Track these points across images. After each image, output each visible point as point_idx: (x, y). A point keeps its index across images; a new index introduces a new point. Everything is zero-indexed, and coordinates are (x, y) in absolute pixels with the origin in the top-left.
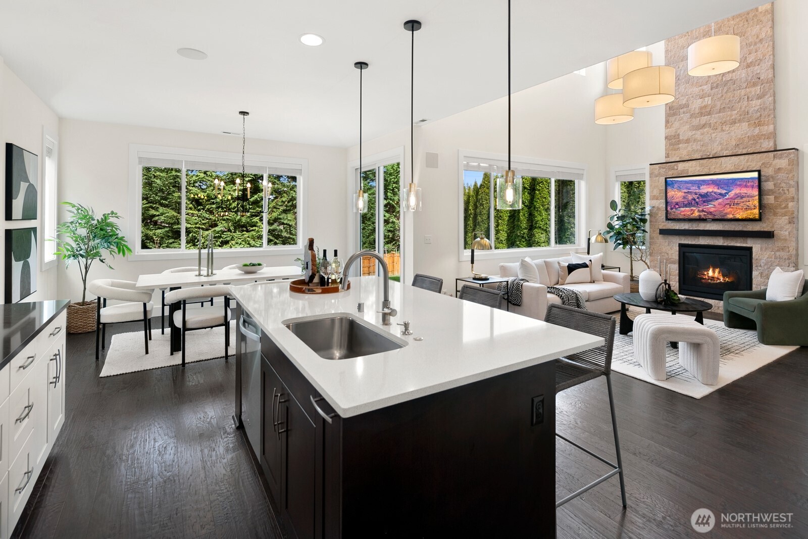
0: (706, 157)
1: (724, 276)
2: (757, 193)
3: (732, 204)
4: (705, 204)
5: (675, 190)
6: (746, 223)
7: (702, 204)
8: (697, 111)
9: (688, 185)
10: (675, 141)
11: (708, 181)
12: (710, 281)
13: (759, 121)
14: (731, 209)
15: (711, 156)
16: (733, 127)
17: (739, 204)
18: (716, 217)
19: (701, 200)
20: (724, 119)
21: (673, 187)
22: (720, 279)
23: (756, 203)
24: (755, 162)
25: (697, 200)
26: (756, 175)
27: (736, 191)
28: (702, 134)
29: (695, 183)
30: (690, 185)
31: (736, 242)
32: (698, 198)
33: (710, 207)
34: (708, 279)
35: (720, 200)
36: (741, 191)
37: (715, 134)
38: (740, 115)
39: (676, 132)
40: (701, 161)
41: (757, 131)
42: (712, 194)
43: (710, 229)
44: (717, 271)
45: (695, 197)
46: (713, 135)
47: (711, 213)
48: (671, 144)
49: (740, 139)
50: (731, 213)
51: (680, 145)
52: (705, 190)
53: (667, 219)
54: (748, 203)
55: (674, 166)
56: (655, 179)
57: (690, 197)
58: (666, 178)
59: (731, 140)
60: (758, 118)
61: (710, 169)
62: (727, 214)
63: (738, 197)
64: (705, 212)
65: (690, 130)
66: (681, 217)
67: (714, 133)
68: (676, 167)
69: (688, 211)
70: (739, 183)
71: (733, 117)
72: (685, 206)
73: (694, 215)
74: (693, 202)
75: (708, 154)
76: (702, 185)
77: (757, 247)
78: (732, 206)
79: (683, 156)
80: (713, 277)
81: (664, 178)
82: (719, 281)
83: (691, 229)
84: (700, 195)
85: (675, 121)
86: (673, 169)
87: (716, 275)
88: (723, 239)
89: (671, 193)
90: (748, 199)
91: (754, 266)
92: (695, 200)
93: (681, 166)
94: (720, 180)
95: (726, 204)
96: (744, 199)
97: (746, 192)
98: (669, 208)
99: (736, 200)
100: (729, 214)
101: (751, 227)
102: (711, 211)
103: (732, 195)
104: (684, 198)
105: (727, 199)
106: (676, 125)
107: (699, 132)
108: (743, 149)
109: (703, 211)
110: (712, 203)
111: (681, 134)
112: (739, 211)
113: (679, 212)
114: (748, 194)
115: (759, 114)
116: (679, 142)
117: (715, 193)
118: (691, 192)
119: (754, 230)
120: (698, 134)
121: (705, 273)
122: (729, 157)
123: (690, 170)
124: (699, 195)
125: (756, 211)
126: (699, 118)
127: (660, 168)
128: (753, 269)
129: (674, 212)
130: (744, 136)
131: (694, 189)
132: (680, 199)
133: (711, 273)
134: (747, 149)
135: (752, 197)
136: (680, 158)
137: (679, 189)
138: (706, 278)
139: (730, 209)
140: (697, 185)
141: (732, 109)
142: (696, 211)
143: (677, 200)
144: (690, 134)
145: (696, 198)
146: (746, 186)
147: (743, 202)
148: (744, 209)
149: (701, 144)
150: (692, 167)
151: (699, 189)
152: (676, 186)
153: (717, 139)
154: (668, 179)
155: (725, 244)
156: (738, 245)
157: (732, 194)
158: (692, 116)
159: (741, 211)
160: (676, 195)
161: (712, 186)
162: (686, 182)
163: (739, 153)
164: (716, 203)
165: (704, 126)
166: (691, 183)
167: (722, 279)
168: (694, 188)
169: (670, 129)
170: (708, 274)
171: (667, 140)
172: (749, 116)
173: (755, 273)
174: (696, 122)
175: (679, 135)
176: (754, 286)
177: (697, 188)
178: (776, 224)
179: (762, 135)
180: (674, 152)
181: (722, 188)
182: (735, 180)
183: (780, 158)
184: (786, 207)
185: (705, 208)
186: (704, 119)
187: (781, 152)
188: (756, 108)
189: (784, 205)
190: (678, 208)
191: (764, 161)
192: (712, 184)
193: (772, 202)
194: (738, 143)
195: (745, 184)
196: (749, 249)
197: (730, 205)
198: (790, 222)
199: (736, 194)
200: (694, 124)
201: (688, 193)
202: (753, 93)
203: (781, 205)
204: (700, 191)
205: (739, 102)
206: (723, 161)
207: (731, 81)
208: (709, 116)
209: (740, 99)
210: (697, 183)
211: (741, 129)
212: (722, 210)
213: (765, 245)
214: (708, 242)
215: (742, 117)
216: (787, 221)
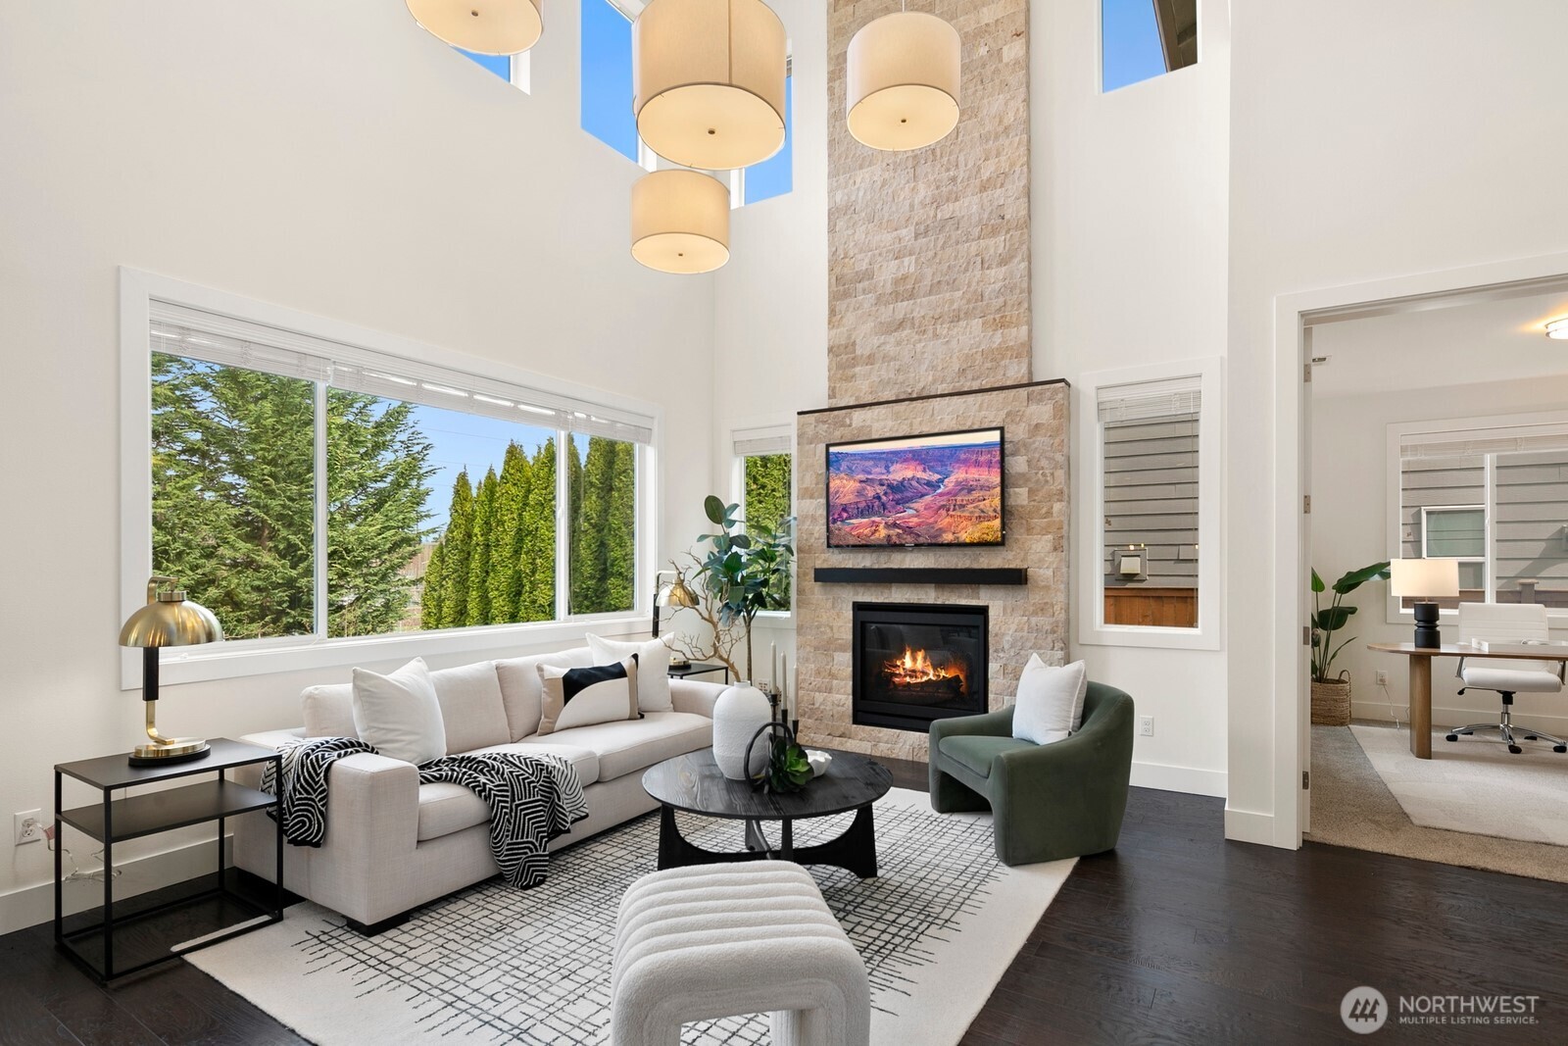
0: (903, 397)
1: (935, 668)
2: (998, 480)
3: (952, 507)
4: (899, 507)
5: (843, 475)
6: (977, 550)
7: (893, 507)
8: (889, 289)
9: (868, 463)
10: (847, 360)
11: (905, 452)
12: (908, 679)
13: (1002, 317)
14: (951, 520)
15: (914, 395)
16: (955, 330)
17: (964, 506)
18: (921, 540)
19: (891, 498)
20: (939, 310)
22: (926, 674)
23: (997, 502)
24: (992, 409)
25: (884, 498)
26: (995, 436)
27: (958, 475)
28: (899, 343)
29: (880, 459)
30: (871, 463)
31: (959, 597)
32: (885, 494)
33: (909, 515)
34: (905, 676)
35: (928, 498)
36: (970, 476)
37: (923, 344)
38: (969, 302)
39: (849, 337)
40: (890, 408)
41: (998, 339)
42: (914, 483)
43: (912, 567)
44: (920, 655)
45: (880, 490)
46: (919, 346)
47: (908, 530)
48: (840, 366)
50: (950, 529)
51: (857, 369)
52: (900, 473)
53: (829, 545)
54: (981, 504)
55: (845, 418)
56: (807, 447)
57: (870, 492)
58: (828, 446)
59: (951, 358)
60: (999, 310)
61: (911, 425)
62: (942, 531)
63: (962, 489)
64: (898, 526)
65: (876, 334)
66: (852, 541)
67: (920, 341)
68: (848, 421)
69: (866, 526)
70: (963, 456)
71: (955, 306)
72: (861, 514)
73: (877, 535)
74: (877, 503)
75: (910, 391)
76: (892, 463)
77: (996, 603)
78: (951, 513)
80: (914, 671)
81: (824, 445)
82: (925, 679)
83: (876, 566)
84: (890, 486)
85: (847, 310)
86: (843, 425)
87: (919, 665)
88: (936, 591)
89: (835, 484)
90: (982, 493)
91: (990, 651)
92: (878, 498)
93: (858, 417)
94: (928, 450)
95: (940, 508)
96: (975, 494)
97: (977, 477)
98: (832, 520)
99: (959, 498)
100: (945, 532)
101: (986, 561)
102: (910, 524)
103: (951, 486)
104: (860, 493)
105: (941, 495)
106: (850, 319)
107: (891, 339)
108: (974, 379)
109: (895, 525)
110: (912, 505)
111: (858, 341)
112: (964, 524)
113: (847, 528)
114: (981, 482)
115: (1001, 300)
116: (854, 361)
117: (918, 481)
118: (871, 479)
119: (992, 567)
120: (890, 344)
121: (898, 663)
122: (947, 398)
123: (876, 426)
124: (888, 486)
125: (997, 523)
126: (892, 306)
127: (818, 422)
128: (990, 657)
129: (841, 529)
130: (975, 350)
131: (878, 472)
132: (851, 497)
133: (908, 662)
134: (979, 381)
135: (989, 488)
136: (857, 398)
137: (850, 472)
138: (900, 674)
139: (948, 520)
140: (883, 463)
141: (953, 285)
142: (882, 526)
143: (845, 501)
144: (876, 341)
145: (881, 494)
146: (977, 464)
147: (973, 501)
148: (974, 519)
149: (897, 367)
150: (878, 420)
152: (844, 465)
153: (926, 355)
154: (832, 450)
155: (939, 602)
156: (963, 602)
157: (950, 483)
158: (879, 300)
159: (969, 523)
160: (844, 486)
161: (913, 464)
162: (863, 456)
163: (966, 389)
164: (919, 505)
165: (901, 325)
166: (872, 459)
167: (931, 672)
168: (878, 470)
169: (840, 330)
170: (903, 663)
171: (831, 355)
172: (985, 303)
174: (886, 313)
175: (854, 344)
176: (991, 696)
177: (884, 471)
178: (1032, 551)
179: (1007, 349)
180: (845, 385)
181: (931, 468)
182: (955, 449)
183: (1040, 401)
184: (1049, 513)
185: (899, 518)
186: (902, 308)
187: (1040, 387)
188: (997, 286)
189: (1044, 511)
190: (846, 519)
191: (1009, 408)
192: (912, 459)
193: (1025, 503)
194: (964, 366)
195: (974, 457)
196: (983, 611)
197: (948, 510)
198: (1055, 549)
199: (958, 483)
200: (883, 319)
201: (866, 481)
202: (992, 251)
203: (1039, 509)
204: (890, 477)
205: (966, 270)
206: (936, 407)
207: (951, 222)
208: (912, 302)
209: (968, 263)
210: (883, 458)
211: (970, 333)
212: (932, 520)
213: (1010, 602)
214: (907, 596)
215: (971, 306)
216: (1050, 545)
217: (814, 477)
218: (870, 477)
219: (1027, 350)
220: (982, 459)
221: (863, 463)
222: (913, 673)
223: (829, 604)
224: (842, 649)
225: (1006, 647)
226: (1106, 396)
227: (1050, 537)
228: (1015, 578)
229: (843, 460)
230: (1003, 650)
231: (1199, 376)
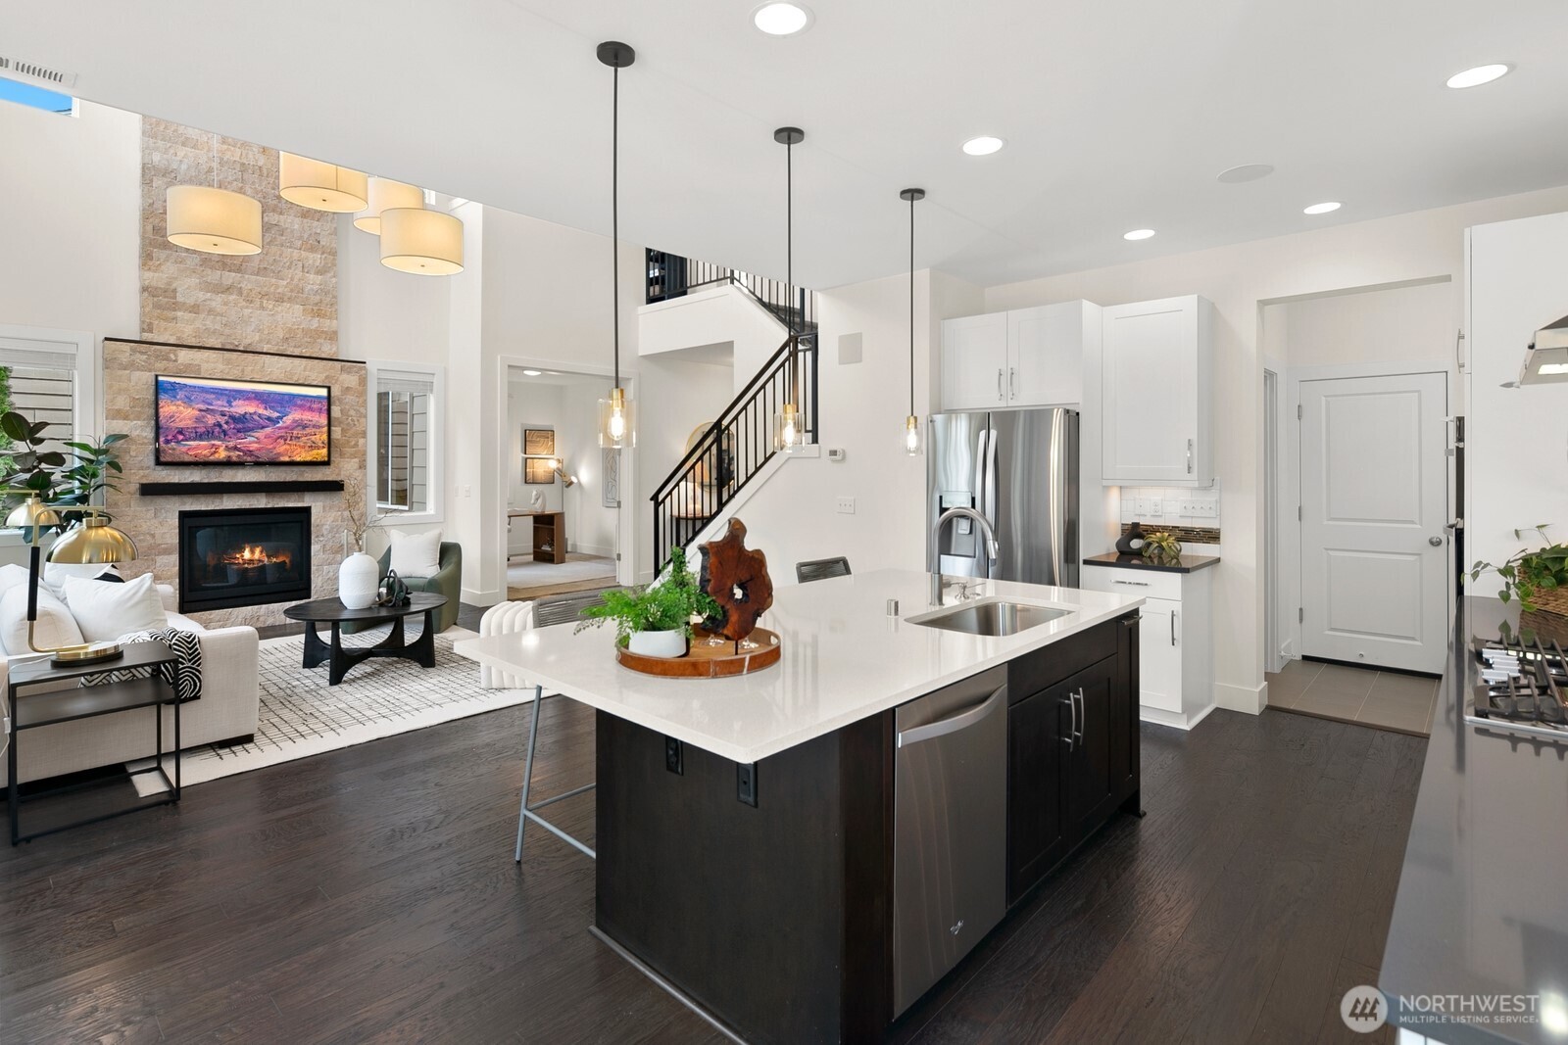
0: (232, 347)
1: (269, 557)
2: (326, 422)
3: (289, 438)
4: (240, 435)
5: (179, 402)
6: (308, 468)
7: (235, 434)
9: (208, 396)
10: (167, 303)
11: (247, 392)
12: (244, 565)
13: (319, 310)
14: (288, 447)
16: (280, 308)
17: (299, 438)
18: (261, 459)
19: (232, 426)
20: (265, 289)
21: (175, 397)
23: (325, 437)
24: (316, 371)
25: (225, 426)
26: (324, 392)
27: (294, 416)
28: (226, 304)
29: (222, 394)
30: (212, 396)
31: (287, 501)
32: (227, 423)
33: (251, 442)
34: (242, 564)
35: (268, 430)
36: (304, 417)
37: (250, 311)
38: (292, 291)
39: (169, 284)
40: (227, 354)
41: (315, 323)
42: (254, 417)
43: (244, 480)
44: (258, 549)
45: (222, 420)
46: (247, 311)
47: (250, 453)
48: (157, 306)
49: (290, 329)
50: (287, 455)
51: (179, 314)
52: (240, 408)
53: (158, 463)
54: (313, 438)
55: (169, 353)
56: (120, 372)
57: (211, 420)
58: (157, 376)
59: (276, 327)
60: (317, 304)
61: (243, 371)
62: (279, 454)
63: (298, 426)
64: (239, 450)
65: (201, 290)
66: (187, 459)
67: (247, 307)
68: (172, 356)
69: (205, 448)
70: (299, 402)
71: (280, 290)
72: (200, 437)
73: (217, 455)
74: (217, 429)
76: (235, 399)
77: (319, 507)
78: (288, 442)
79: (185, 336)
81: (150, 374)
83: (206, 480)
84: (232, 417)
86: (168, 359)
87: (257, 555)
88: (267, 498)
89: (168, 408)
90: (314, 430)
91: (313, 537)
92: (220, 426)
93: (184, 356)
94: (270, 394)
95: (278, 438)
96: (308, 431)
97: (309, 418)
98: (162, 439)
99: (295, 432)
100: (284, 454)
101: (314, 475)
102: (251, 449)
103: (288, 422)
104: (198, 420)
105: (280, 428)
106: (170, 270)
107: (219, 298)
108: (295, 347)
109: (235, 448)
110: (253, 434)
111: (179, 289)
112: (299, 450)
113: (184, 449)
114: (312, 423)
115: (318, 297)
116: (175, 306)
117: (260, 416)
118: (212, 410)
119: (319, 480)
120: (217, 302)
121: (238, 556)
123: (204, 366)
124: (230, 416)
125: (325, 451)
126: (219, 272)
127: (134, 351)
128: (312, 541)
129: (174, 449)
130: (296, 327)
131: (219, 404)
132: (190, 422)
133: (247, 554)
135: (319, 427)
137: (188, 401)
138: (239, 563)
139: (284, 447)
140: (225, 398)
141: (278, 275)
142: (222, 449)
143: (181, 425)
144: (201, 296)
145: (223, 423)
146: (310, 409)
147: (306, 435)
148: (307, 448)
149: (224, 322)
150: (207, 362)
151: (231, 406)
152: (181, 394)
153: (252, 320)
154: (162, 379)
155: (269, 506)
156: (291, 505)
157: (288, 420)
159: (303, 450)
160: (179, 413)
161: (254, 403)
162: (203, 390)
163: (288, 353)
164: (260, 434)
165: (228, 289)
166: (212, 392)
167: (266, 560)
168: (219, 403)
169: (156, 275)
170: (242, 556)
171: (146, 294)
172: (305, 296)
173: (315, 548)
174: (214, 276)
175: (174, 291)
176: (313, 568)
177: (225, 404)
178: (343, 469)
179: (323, 332)
180: (163, 324)
181: (272, 408)
182: (293, 396)
183: (349, 373)
184: (356, 445)
185: (240, 443)
186: (230, 278)
187: (349, 364)
188: (316, 287)
189: (353, 443)
190: (182, 440)
191: (327, 373)
192: (255, 399)
193: (339, 437)
194: (287, 336)
195: (308, 405)
196: (307, 511)
197: (286, 440)
198: (360, 468)
199: (295, 421)
200: (209, 279)
201: (207, 410)
202: (311, 262)
203: (348, 442)
204: (232, 409)
205: (289, 268)
206: (267, 362)
207: (276, 228)
208: (240, 275)
209: (291, 263)
210: (226, 395)
211: (293, 314)
212: (271, 446)
213: (328, 502)
214: (239, 503)
215: (294, 294)
216: (357, 466)
217: (128, 400)
218: (211, 407)
219: (333, 336)
220: (315, 406)
221: (205, 395)
222: (251, 561)
223: (151, 513)
224: (167, 552)
225: (325, 533)
226: (384, 375)
227: (356, 460)
228: (336, 487)
229: (181, 390)
230: (322, 535)
231: (433, 374)
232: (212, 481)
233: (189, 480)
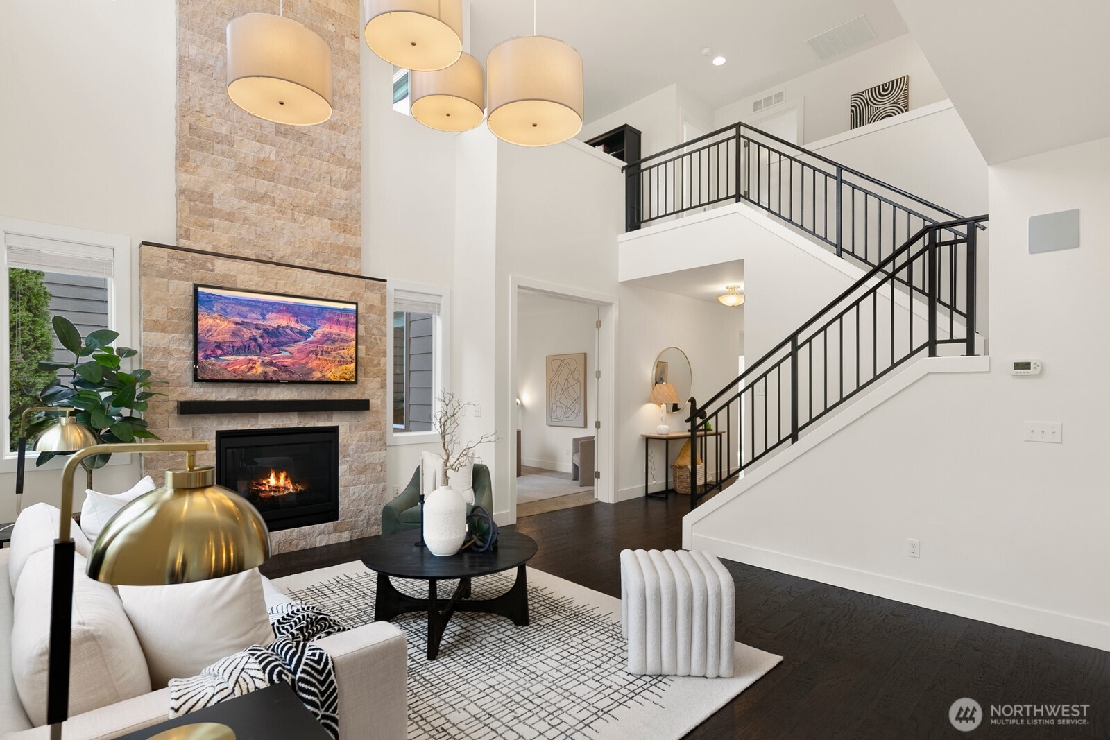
0: (265, 259)
1: (294, 483)
2: (354, 336)
3: (320, 352)
4: (274, 349)
5: (216, 315)
6: (339, 387)
7: (269, 349)
9: (242, 308)
10: (204, 208)
11: (279, 304)
12: (272, 493)
13: (345, 225)
14: (319, 362)
16: (310, 220)
17: (329, 352)
18: (295, 377)
19: (267, 340)
20: (296, 200)
21: (211, 309)
22: (288, 489)
23: (353, 351)
25: (260, 340)
27: (323, 329)
28: (260, 213)
29: (255, 307)
30: (247, 309)
31: (318, 421)
32: (262, 337)
33: (284, 356)
34: (270, 491)
35: (301, 344)
36: (333, 331)
37: (283, 222)
38: (320, 204)
39: (206, 188)
40: (262, 266)
41: (341, 239)
42: (288, 331)
44: (282, 475)
45: (257, 333)
46: (280, 222)
47: (284, 368)
48: (194, 211)
49: (319, 243)
50: (318, 370)
51: (216, 221)
52: (275, 321)
53: (196, 380)
54: (342, 352)
55: (206, 262)
56: (158, 280)
57: (247, 334)
58: (196, 286)
59: (306, 240)
60: (343, 219)
61: (277, 284)
62: (312, 370)
63: (328, 340)
64: (274, 365)
65: (237, 197)
66: (227, 376)
67: (280, 218)
68: (209, 265)
69: (242, 363)
70: (328, 316)
71: (310, 203)
72: (237, 352)
73: (254, 371)
74: (253, 344)
76: (268, 312)
77: (346, 427)
78: (319, 357)
79: (221, 245)
80: (277, 487)
81: (191, 283)
82: (286, 492)
83: (243, 399)
84: (266, 331)
86: (205, 268)
87: (282, 482)
88: (299, 417)
89: (205, 322)
90: (342, 344)
91: (340, 458)
92: (255, 340)
93: (221, 265)
94: (300, 306)
95: (310, 352)
96: (337, 345)
97: (338, 332)
98: (200, 355)
99: (325, 346)
100: (314, 371)
101: (338, 394)
102: (286, 364)
103: (319, 336)
104: (235, 334)
105: (311, 342)
106: (206, 173)
107: (254, 207)
108: (323, 262)
109: (271, 364)
110: (287, 349)
111: (215, 195)
112: (330, 365)
113: (223, 365)
114: (342, 337)
115: (344, 212)
116: (212, 213)
117: (292, 329)
118: (247, 323)
120: (252, 210)
121: (264, 482)
124: (264, 330)
125: (353, 365)
126: (253, 179)
127: (171, 257)
128: (340, 462)
129: (213, 365)
130: (325, 241)
131: (253, 317)
132: (227, 336)
133: (272, 481)
134: (328, 265)
135: (347, 341)
137: (224, 314)
138: (266, 490)
139: (316, 362)
140: (259, 311)
141: (308, 186)
142: (258, 364)
143: (219, 339)
144: (237, 203)
145: (258, 336)
146: (338, 323)
147: (335, 350)
148: (336, 363)
151: (264, 319)
152: (217, 307)
153: (285, 231)
154: (200, 289)
156: (321, 424)
157: (318, 334)
159: (333, 365)
160: (216, 326)
161: (287, 316)
162: (238, 302)
163: (318, 268)
164: (293, 348)
165: (262, 198)
166: (248, 305)
167: (291, 487)
168: (254, 315)
169: (193, 177)
170: (268, 482)
171: (183, 197)
172: (332, 210)
173: (342, 468)
174: (249, 183)
175: (211, 196)
176: (341, 489)
177: (260, 317)
178: (368, 389)
179: (348, 248)
180: (200, 231)
181: (303, 321)
182: (322, 309)
183: (372, 290)
184: (379, 364)
185: (275, 358)
186: (264, 186)
187: (372, 281)
188: (342, 202)
189: (376, 362)
190: (221, 355)
191: (354, 290)
192: (286, 311)
193: (364, 356)
194: (317, 250)
195: (336, 318)
196: (334, 430)
197: (317, 355)
198: (382, 387)
199: (324, 335)
200: (244, 186)
201: (242, 323)
202: (337, 175)
203: (372, 361)
204: (265, 323)
205: (318, 180)
206: (299, 275)
208: (273, 184)
209: (320, 175)
210: (259, 307)
211: (322, 228)
212: (304, 361)
213: (354, 422)
214: (272, 423)
215: (322, 208)
216: (378, 385)
217: (166, 311)
218: (246, 320)
219: (357, 253)
220: (342, 319)
221: (239, 307)
222: (277, 488)
223: (189, 433)
225: (351, 453)
226: (400, 295)
227: (379, 379)
228: (361, 406)
229: (216, 302)
230: (349, 456)
231: (441, 296)
232: (247, 399)
233: (225, 398)
